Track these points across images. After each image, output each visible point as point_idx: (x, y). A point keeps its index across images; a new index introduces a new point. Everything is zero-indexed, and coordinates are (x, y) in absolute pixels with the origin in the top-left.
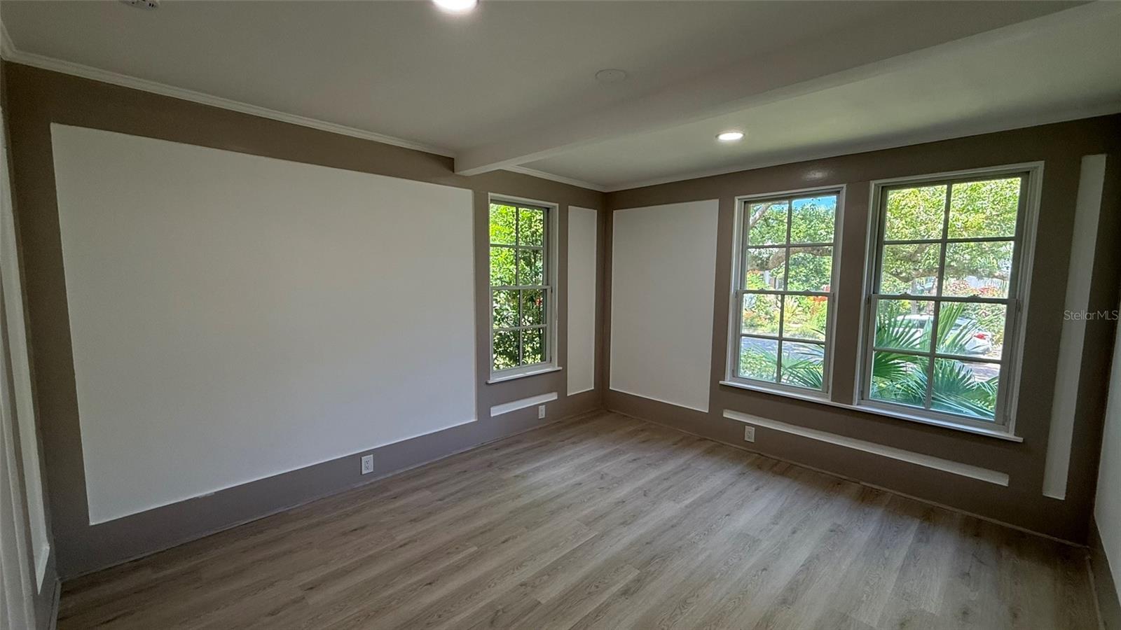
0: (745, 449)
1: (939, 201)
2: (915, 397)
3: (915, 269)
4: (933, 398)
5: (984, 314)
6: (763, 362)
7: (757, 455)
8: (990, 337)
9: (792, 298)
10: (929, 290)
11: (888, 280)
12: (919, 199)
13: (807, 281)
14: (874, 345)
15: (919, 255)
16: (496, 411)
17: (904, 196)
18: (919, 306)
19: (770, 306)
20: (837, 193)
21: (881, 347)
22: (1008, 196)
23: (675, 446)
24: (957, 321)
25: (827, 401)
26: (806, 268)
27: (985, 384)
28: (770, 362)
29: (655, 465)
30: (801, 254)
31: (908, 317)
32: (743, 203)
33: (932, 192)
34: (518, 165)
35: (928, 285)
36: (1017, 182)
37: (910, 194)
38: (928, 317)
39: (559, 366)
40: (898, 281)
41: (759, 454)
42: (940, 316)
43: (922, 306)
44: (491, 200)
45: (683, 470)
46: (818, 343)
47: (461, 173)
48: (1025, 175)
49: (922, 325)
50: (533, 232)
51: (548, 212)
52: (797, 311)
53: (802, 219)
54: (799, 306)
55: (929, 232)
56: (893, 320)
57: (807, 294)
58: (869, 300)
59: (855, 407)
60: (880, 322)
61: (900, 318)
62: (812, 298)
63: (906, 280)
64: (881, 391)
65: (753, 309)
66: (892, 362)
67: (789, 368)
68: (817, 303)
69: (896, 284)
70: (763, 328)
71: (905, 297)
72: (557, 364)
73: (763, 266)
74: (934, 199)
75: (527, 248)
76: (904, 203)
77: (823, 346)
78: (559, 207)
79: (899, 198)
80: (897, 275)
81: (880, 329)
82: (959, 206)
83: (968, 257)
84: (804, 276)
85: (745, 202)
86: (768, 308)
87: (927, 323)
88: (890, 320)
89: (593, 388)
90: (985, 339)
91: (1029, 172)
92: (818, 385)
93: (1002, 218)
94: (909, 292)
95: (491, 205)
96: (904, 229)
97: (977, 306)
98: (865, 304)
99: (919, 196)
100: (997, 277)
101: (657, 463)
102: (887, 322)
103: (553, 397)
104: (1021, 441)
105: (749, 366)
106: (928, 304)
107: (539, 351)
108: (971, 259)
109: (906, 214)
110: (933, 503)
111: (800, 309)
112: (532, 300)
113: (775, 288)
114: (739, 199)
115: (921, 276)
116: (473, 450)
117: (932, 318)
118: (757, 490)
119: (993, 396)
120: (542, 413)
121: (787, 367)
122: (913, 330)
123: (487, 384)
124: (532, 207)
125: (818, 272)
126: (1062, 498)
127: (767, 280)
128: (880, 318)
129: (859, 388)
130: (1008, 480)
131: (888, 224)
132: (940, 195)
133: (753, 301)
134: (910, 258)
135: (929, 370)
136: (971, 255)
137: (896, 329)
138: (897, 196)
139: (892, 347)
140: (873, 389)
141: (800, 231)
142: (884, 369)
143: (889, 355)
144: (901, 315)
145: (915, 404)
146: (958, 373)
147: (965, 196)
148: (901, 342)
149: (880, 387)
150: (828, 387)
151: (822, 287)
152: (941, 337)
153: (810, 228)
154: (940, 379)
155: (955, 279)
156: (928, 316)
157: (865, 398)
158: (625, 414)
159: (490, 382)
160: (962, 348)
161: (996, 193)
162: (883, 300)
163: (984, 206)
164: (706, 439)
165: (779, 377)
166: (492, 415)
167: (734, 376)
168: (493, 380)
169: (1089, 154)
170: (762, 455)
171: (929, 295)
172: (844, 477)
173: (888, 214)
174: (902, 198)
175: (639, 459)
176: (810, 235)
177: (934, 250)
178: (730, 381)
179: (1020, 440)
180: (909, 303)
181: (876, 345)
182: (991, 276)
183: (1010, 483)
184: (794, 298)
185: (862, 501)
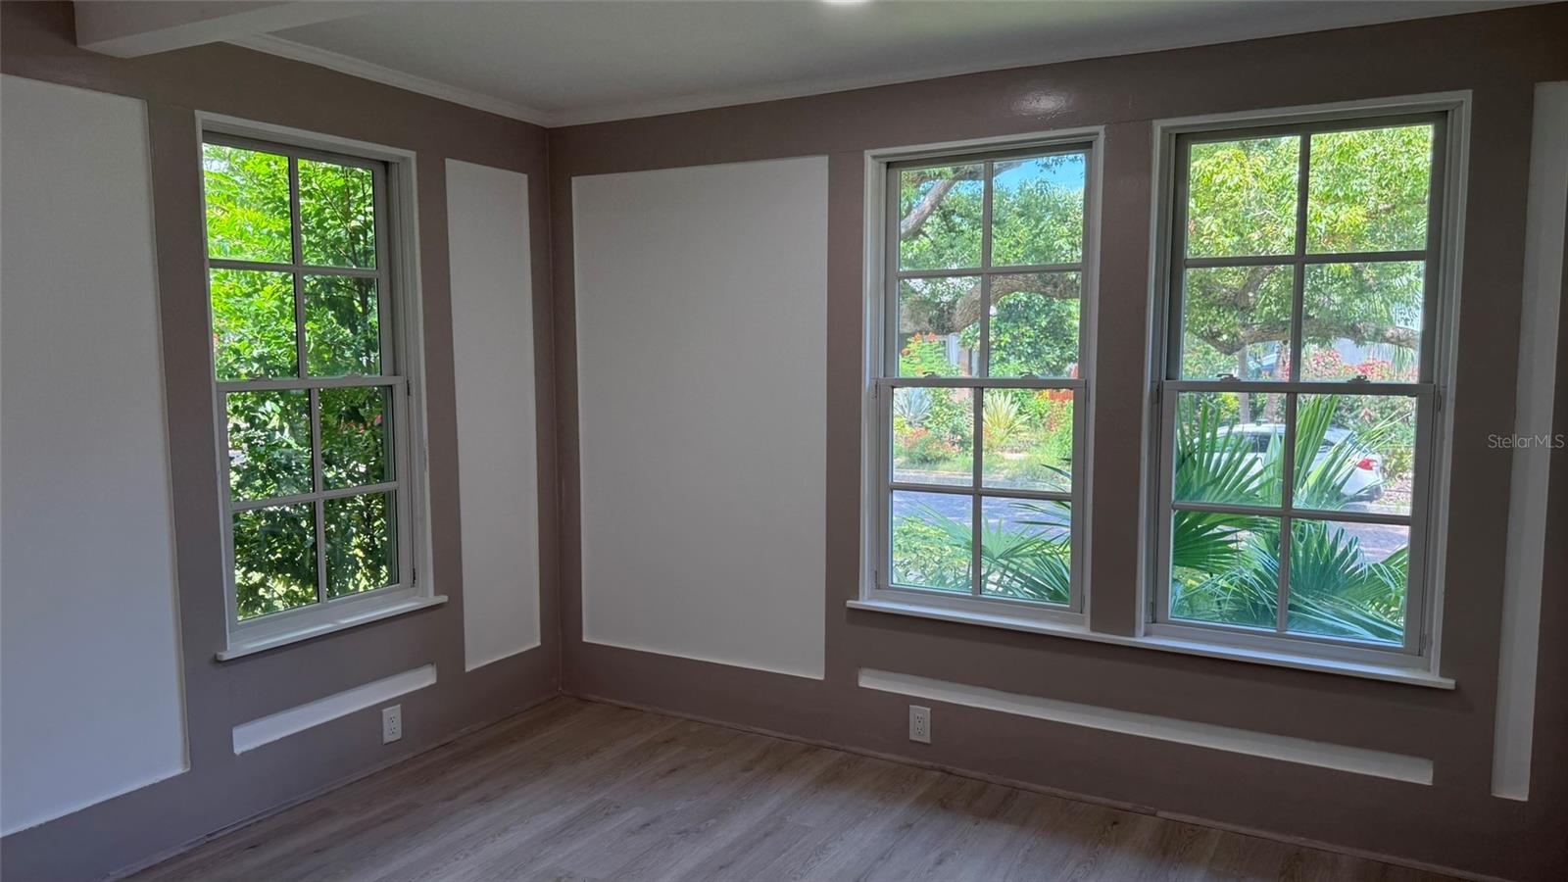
0: (912, 761)
1: (1284, 178)
2: (1255, 605)
3: (1244, 325)
4: (1292, 607)
5: (1367, 418)
6: (947, 547)
7: (938, 774)
8: (1380, 463)
9: (1006, 395)
10: (1271, 369)
11: (1194, 350)
12: (1247, 170)
13: (1037, 355)
14: (1173, 498)
15: (1251, 294)
16: (248, 738)
17: (1218, 163)
18: (1254, 404)
19: (962, 413)
20: (1085, 146)
21: (1186, 502)
22: (1404, 170)
23: (748, 775)
24: (1328, 435)
25: (1081, 630)
26: (1032, 326)
27: (1382, 566)
28: (959, 546)
29: (698, 831)
30: (1022, 296)
31: (1237, 429)
32: (884, 167)
33: (1270, 159)
34: (275, 33)
35: (1269, 359)
36: (1427, 131)
37: (1230, 160)
38: (1273, 427)
39: (436, 593)
40: (1214, 352)
41: (944, 771)
42: (1297, 423)
43: (1259, 404)
44: (204, 132)
45: (766, 835)
46: (1058, 498)
47: (96, 47)
48: (1439, 117)
49: (1261, 443)
50: (354, 229)
51: (387, 172)
52: (1017, 422)
53: (1021, 215)
54: (1021, 413)
55: (1268, 245)
56: (1208, 435)
57: (1036, 384)
58: (1158, 394)
59: (1141, 640)
60: (1184, 444)
61: (1222, 431)
62: (1047, 393)
63: (1229, 349)
64: (1191, 597)
65: (926, 423)
66: (1211, 532)
67: (1001, 557)
68: (1057, 403)
69: (1210, 357)
70: (947, 465)
71: (1230, 385)
72: (431, 589)
73: (942, 322)
74: (1274, 173)
75: (342, 272)
76: (1218, 179)
77: (1069, 504)
78: (419, 160)
79: (1210, 168)
80: (1212, 337)
81: (1183, 460)
82: (1320, 188)
83: (1337, 299)
84: (1029, 344)
85: (889, 165)
86: (956, 420)
87: (1272, 438)
88: (1202, 436)
89: (538, 644)
90: (1371, 469)
91: (1447, 112)
92: (1062, 591)
93: (1394, 217)
94: (1236, 374)
95: (205, 147)
96: (1223, 238)
97: (1356, 401)
98: (1152, 403)
99: (1247, 164)
100: (1388, 341)
101: (702, 827)
102: (1196, 440)
103: (424, 678)
104: (1453, 687)
105: (914, 556)
106: (1271, 401)
107: (377, 557)
108: (1343, 304)
109: (1224, 204)
110: (1302, 841)
111: (1025, 418)
112: (354, 416)
113: (970, 372)
114: (874, 157)
115: (1256, 341)
116: (182, 856)
117: (1282, 428)
118: (940, 862)
119: (1399, 590)
120: (392, 727)
121: (996, 556)
122: (1249, 457)
123: (217, 661)
124: (346, 159)
125: (1056, 331)
126: (1525, 798)
127: (953, 356)
128: (1183, 432)
129: (1147, 597)
130: (1431, 773)
131: (1191, 226)
132: (1286, 164)
133: (926, 404)
134: (1237, 303)
135: (1281, 544)
136: (1342, 295)
137: (1216, 455)
138: (1206, 162)
139: (1210, 498)
140: (1175, 594)
141: (1018, 243)
142: (1196, 548)
143: (1205, 516)
144: (1222, 425)
145: (1257, 623)
146: (1334, 548)
147: (1330, 168)
148: (1225, 485)
149: (1187, 589)
150: (1083, 598)
151: (1067, 369)
152: (1299, 471)
153: (1038, 234)
154: (1301, 563)
155: (1316, 346)
156: (1272, 425)
157: (1159, 617)
158: (623, 704)
159: (226, 656)
160: (1336, 493)
161: (1384, 162)
162: (1187, 394)
163: (1364, 189)
164: (819, 747)
165: (978, 581)
166: (238, 750)
167: (878, 587)
168: (237, 646)
169: (1546, 80)
170: (950, 773)
171: (1270, 379)
172: (1128, 805)
173: (1192, 203)
174: (1216, 170)
175: (656, 820)
176: (1036, 250)
177: (1275, 282)
178: (870, 599)
179: (1449, 683)
180: (1236, 398)
181: (1177, 497)
182: (1380, 338)
183: (1435, 778)
184: (1010, 395)
185: (1165, 854)
